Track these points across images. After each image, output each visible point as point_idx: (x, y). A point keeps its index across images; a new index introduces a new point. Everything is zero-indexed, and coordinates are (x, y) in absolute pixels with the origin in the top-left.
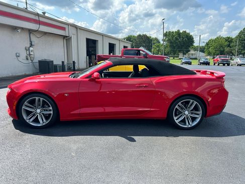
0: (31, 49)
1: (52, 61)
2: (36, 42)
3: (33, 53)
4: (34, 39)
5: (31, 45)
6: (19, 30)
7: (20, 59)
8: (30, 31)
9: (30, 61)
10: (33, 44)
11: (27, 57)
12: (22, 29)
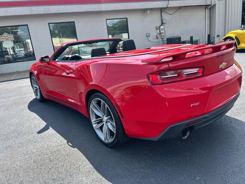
0: (162, 27)
1: (180, 38)
2: (168, 20)
3: (163, 32)
4: (166, 16)
5: (162, 24)
6: (148, 12)
7: (150, 38)
8: (162, 10)
9: (161, 40)
10: (164, 22)
11: (157, 36)
12: (151, 9)
